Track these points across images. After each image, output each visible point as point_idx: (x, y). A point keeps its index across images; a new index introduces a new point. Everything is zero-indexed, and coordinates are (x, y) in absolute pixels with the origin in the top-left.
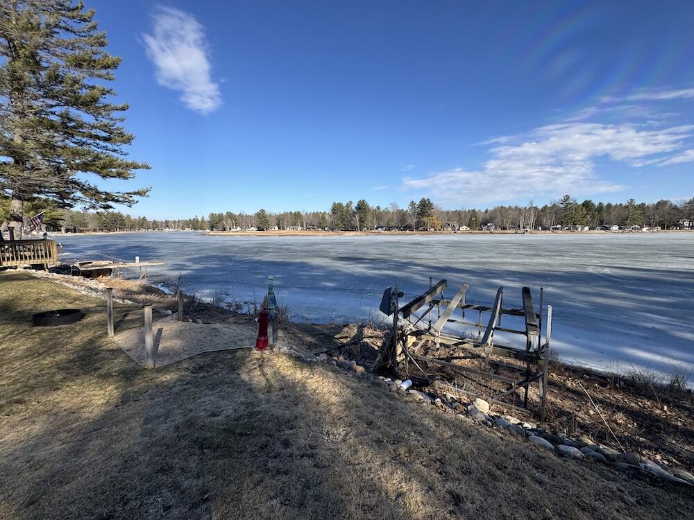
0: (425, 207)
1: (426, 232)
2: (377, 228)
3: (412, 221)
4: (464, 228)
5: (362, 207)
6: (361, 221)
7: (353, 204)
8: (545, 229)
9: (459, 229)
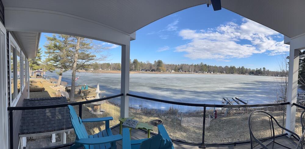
1: (160, 72)
3: (155, 68)
5: (135, 62)
6: (135, 67)
8: (196, 72)
9: (171, 72)
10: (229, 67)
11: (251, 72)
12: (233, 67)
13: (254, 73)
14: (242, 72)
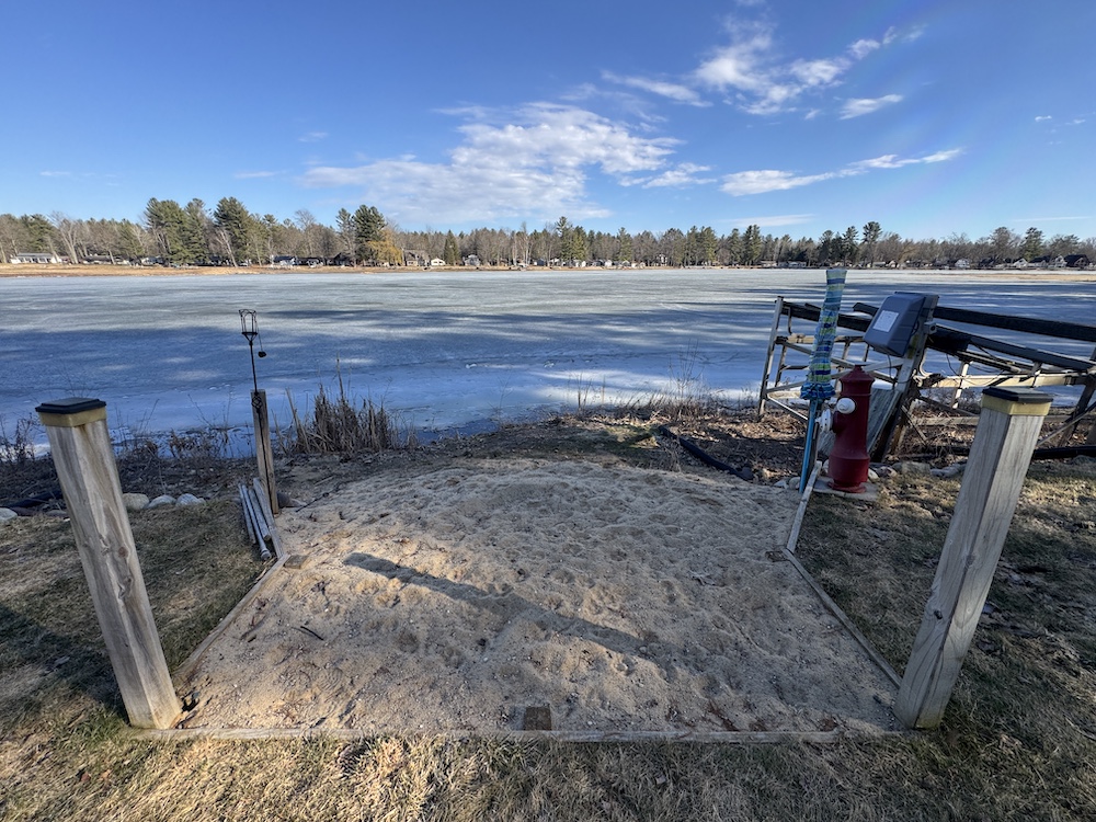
0: (367, 222)
1: (377, 268)
2: (277, 261)
3: (349, 248)
4: (436, 262)
5: (230, 215)
6: (235, 243)
7: (205, 208)
8: (541, 264)
9: (429, 264)
10: (685, 233)
11: (790, 254)
12: (702, 234)
13: (809, 256)
14: (746, 256)
